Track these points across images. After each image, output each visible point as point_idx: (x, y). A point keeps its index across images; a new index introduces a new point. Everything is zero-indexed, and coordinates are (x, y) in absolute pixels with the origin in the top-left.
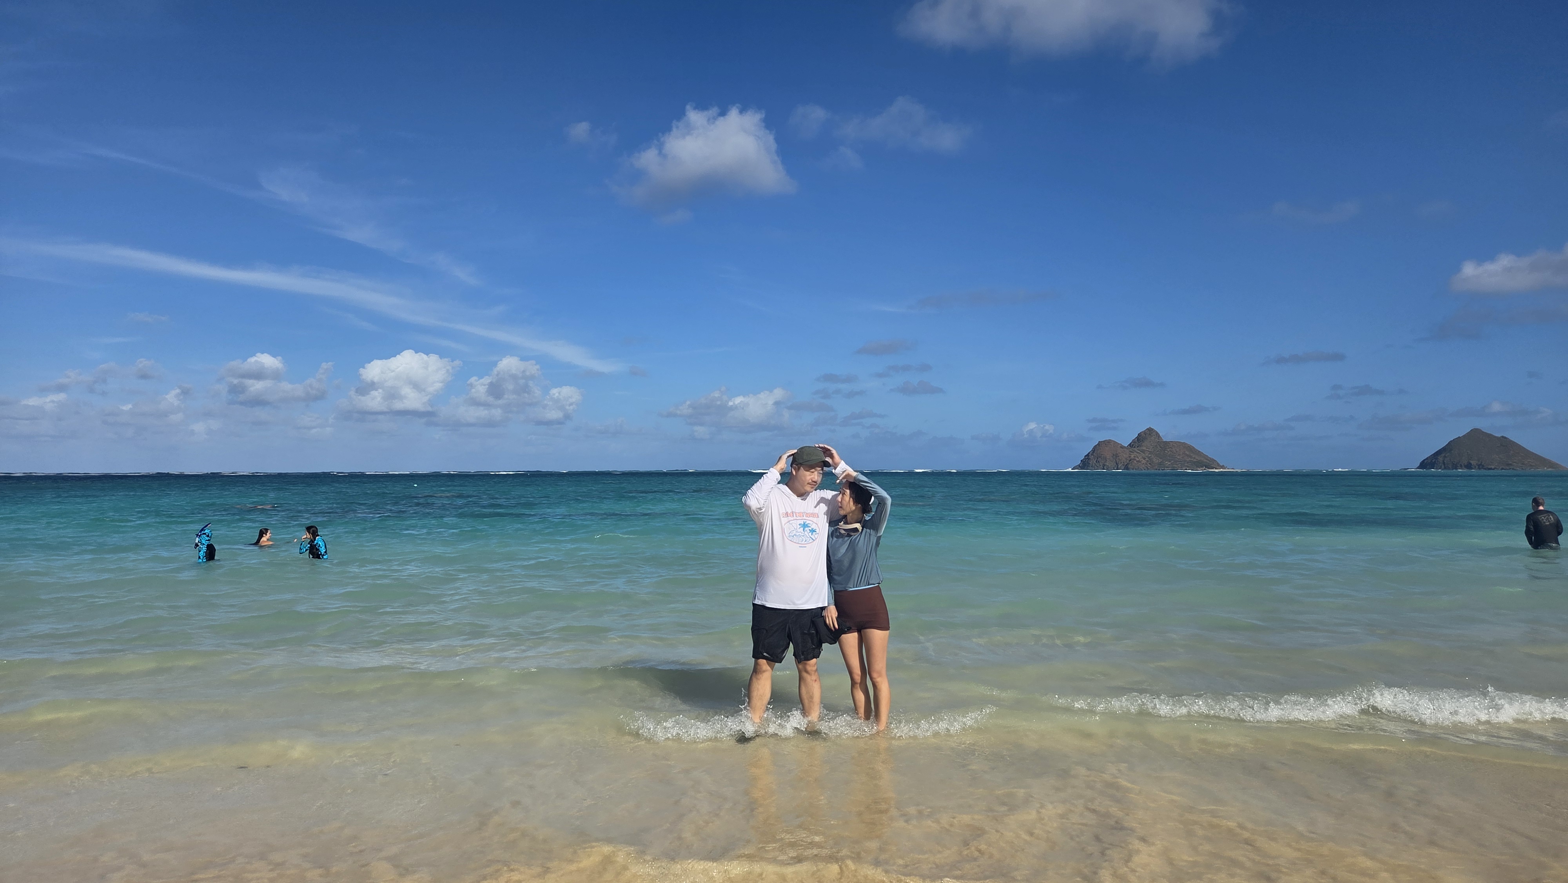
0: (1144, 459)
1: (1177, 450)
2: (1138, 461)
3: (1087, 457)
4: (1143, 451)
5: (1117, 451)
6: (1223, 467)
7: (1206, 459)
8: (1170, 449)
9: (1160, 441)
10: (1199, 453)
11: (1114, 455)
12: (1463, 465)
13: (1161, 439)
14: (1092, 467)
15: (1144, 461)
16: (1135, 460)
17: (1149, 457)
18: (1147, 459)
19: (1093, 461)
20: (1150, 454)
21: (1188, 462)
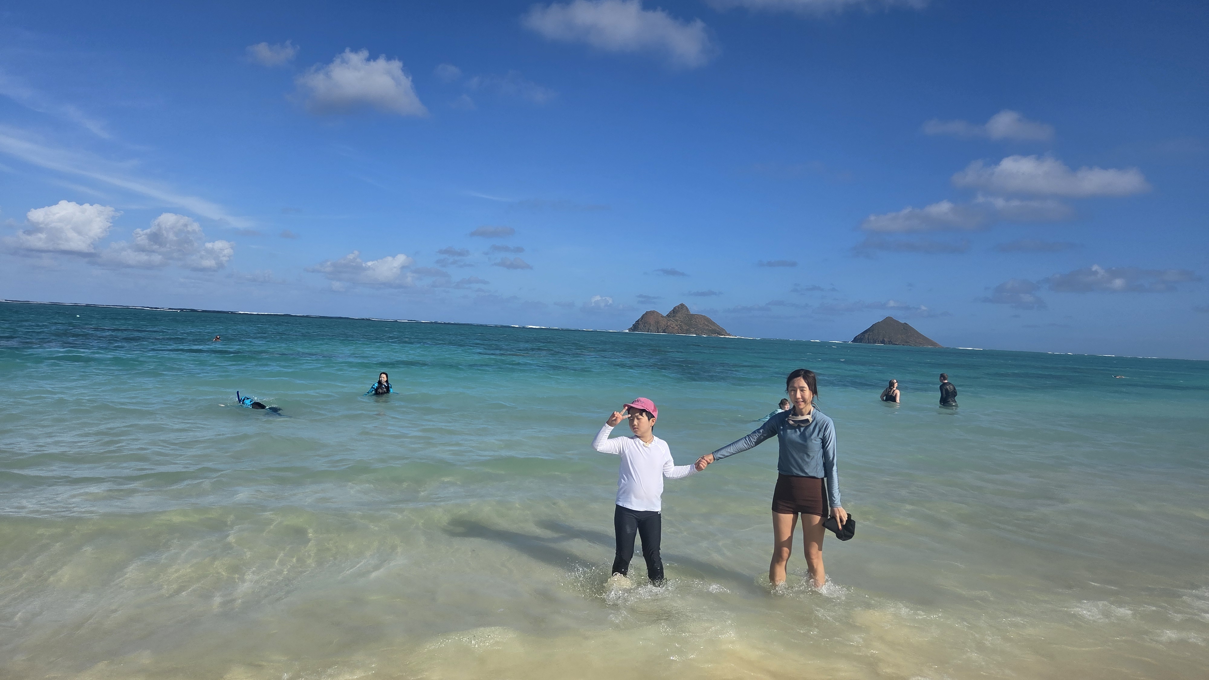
0: (677, 326)
1: (700, 321)
2: (673, 328)
3: (637, 323)
4: (677, 321)
5: (658, 319)
6: (729, 335)
7: (719, 328)
8: (695, 320)
9: (688, 313)
10: (713, 324)
11: (656, 322)
12: (879, 341)
13: (689, 312)
14: (640, 330)
15: (676, 327)
16: (671, 326)
17: (680, 325)
18: (679, 326)
19: (641, 326)
20: (681, 322)
21: (706, 330)
